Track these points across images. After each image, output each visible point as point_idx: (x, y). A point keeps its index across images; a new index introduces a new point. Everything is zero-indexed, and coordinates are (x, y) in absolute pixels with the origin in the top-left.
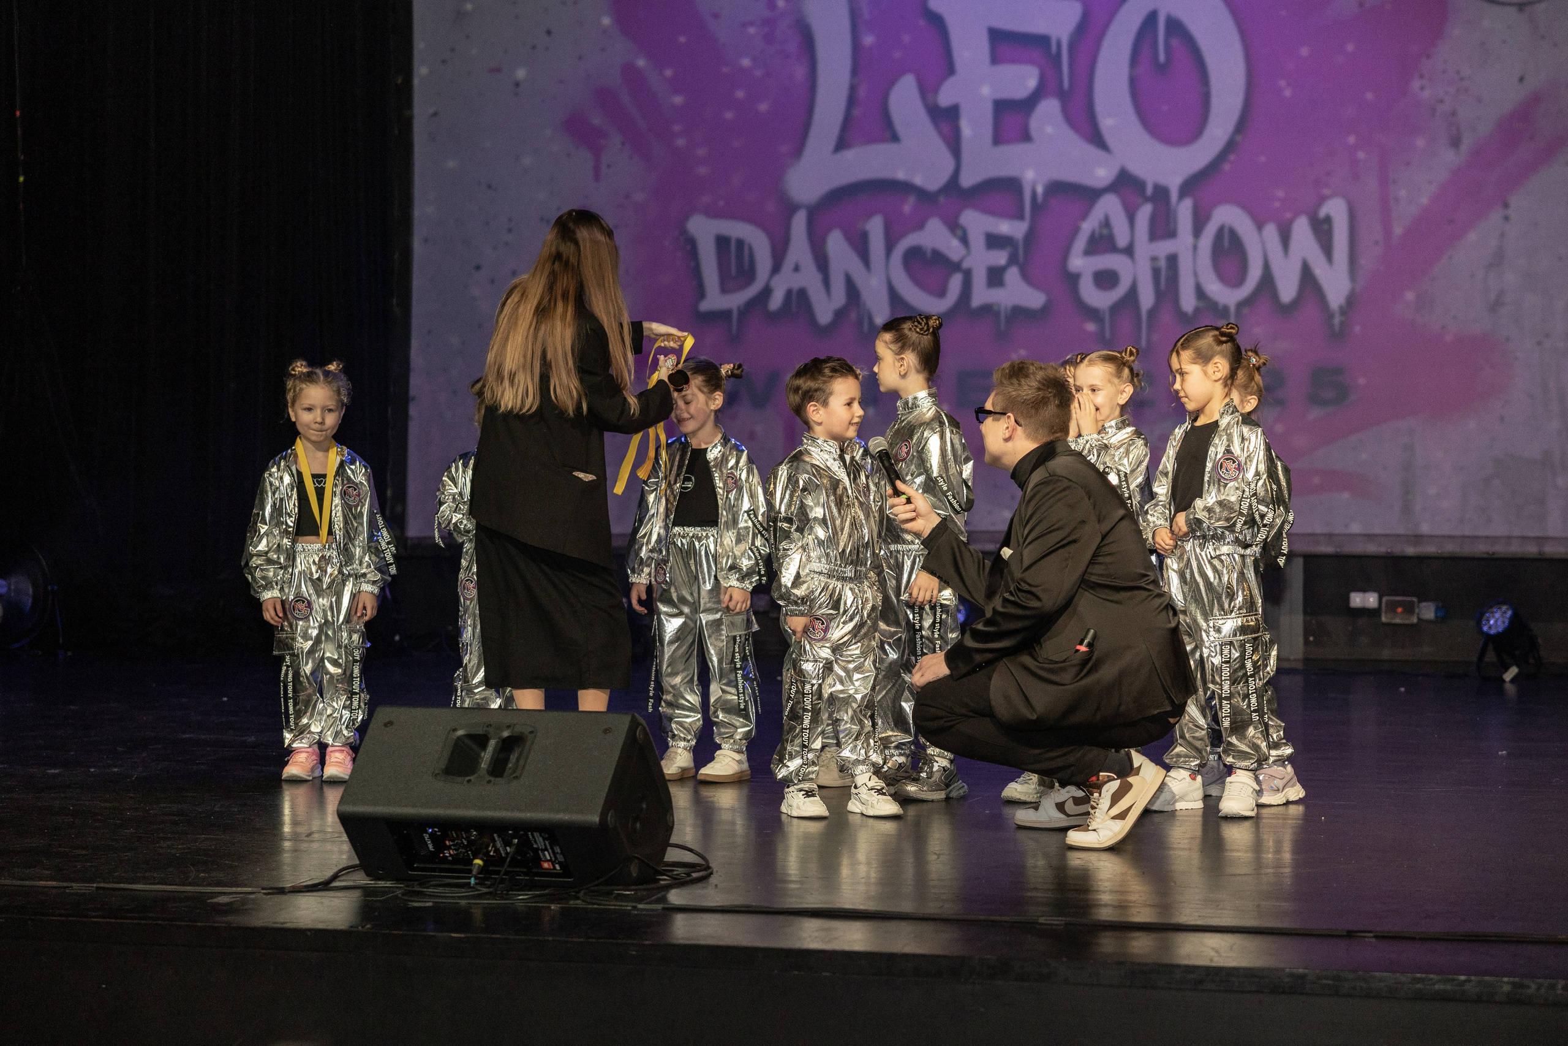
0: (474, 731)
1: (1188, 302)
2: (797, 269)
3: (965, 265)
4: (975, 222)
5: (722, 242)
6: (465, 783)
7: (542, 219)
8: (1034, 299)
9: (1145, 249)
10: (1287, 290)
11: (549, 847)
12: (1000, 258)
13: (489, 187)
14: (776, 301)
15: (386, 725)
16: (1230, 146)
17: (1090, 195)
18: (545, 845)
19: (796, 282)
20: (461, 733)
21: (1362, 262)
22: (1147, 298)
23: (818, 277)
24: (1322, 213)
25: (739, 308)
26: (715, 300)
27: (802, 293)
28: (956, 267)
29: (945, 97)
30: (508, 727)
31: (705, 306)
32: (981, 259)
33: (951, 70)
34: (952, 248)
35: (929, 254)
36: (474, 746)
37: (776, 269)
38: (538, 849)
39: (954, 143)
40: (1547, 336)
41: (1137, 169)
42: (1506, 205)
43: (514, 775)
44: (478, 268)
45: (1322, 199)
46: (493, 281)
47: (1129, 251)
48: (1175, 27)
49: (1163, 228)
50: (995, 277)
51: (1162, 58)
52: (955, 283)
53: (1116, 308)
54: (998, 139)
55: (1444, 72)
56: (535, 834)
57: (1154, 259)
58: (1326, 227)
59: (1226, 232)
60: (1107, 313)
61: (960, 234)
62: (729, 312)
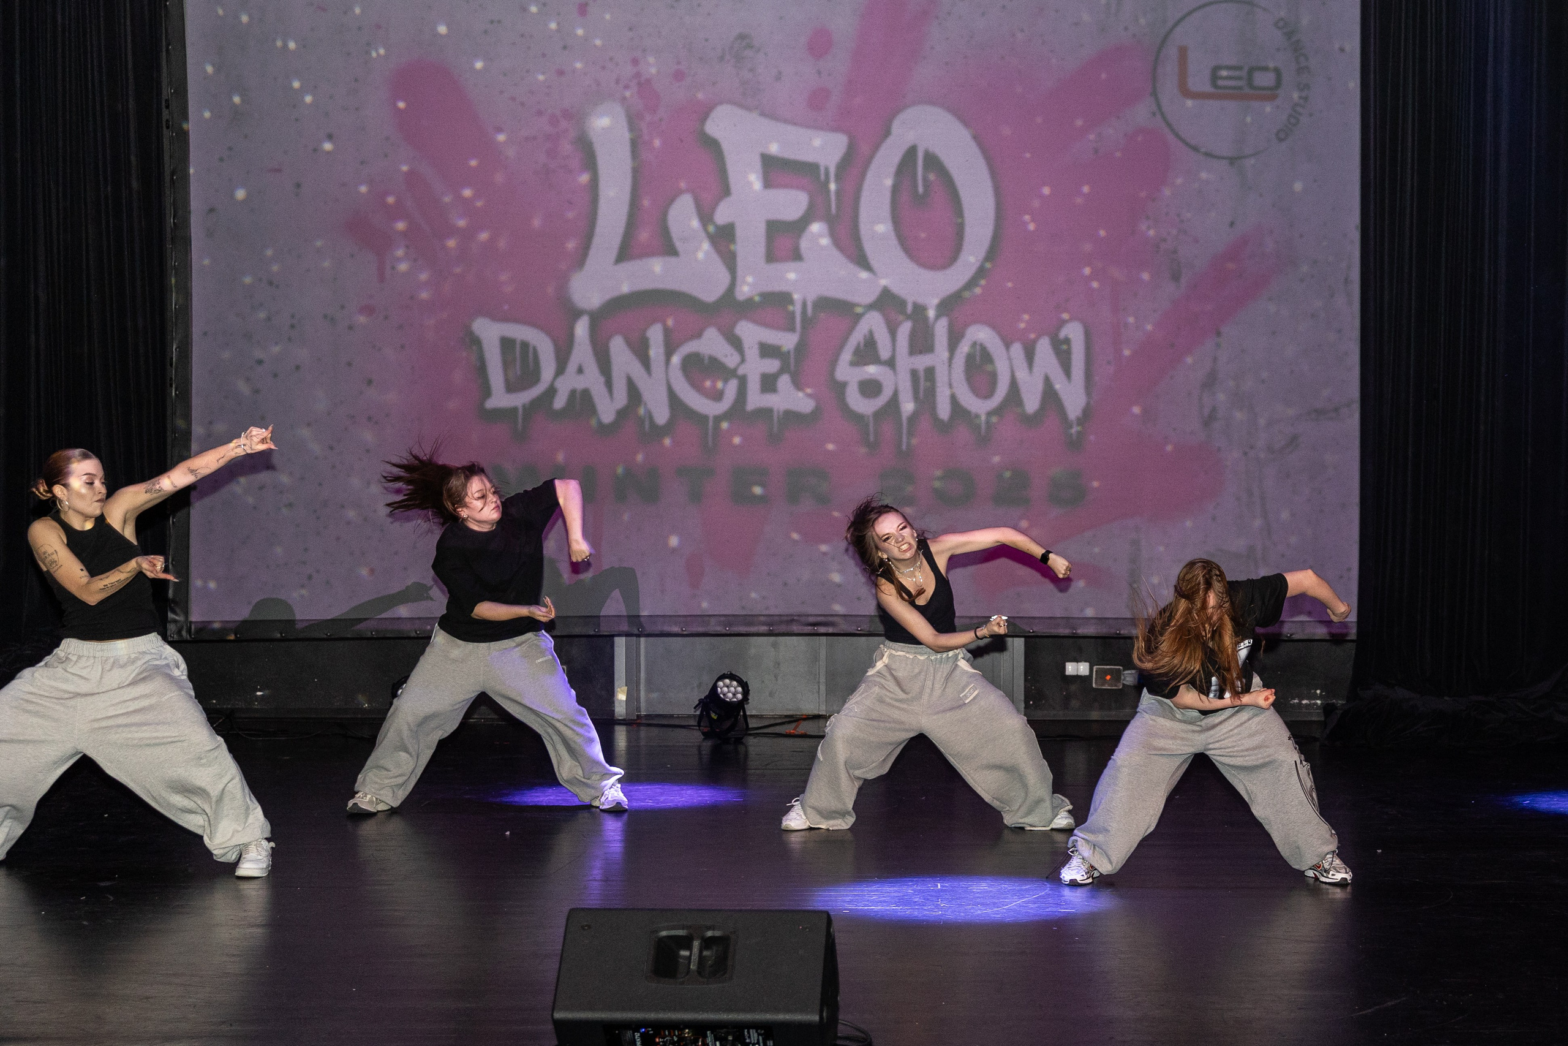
1: (944, 411)
2: (580, 371)
3: (740, 372)
4: (750, 332)
5: (507, 343)
7: (325, 317)
8: (805, 404)
9: (906, 362)
10: (1031, 403)
12: (772, 365)
13: (270, 283)
14: (560, 401)
16: (981, 272)
17: (855, 312)
19: (579, 383)
21: (1097, 378)
22: (908, 407)
23: (601, 379)
24: (1062, 334)
25: (524, 406)
26: (500, 399)
27: (586, 394)
28: (731, 373)
29: (722, 216)
31: (491, 404)
32: (756, 367)
33: (726, 191)
34: (729, 357)
35: (706, 361)
37: (561, 370)
39: (730, 261)
40: (1252, 447)
41: (896, 289)
42: (1218, 334)
45: (1062, 323)
46: (275, 375)
47: (891, 363)
48: (933, 162)
49: (921, 343)
50: (769, 384)
51: (921, 190)
52: (731, 388)
53: (878, 415)
54: (771, 257)
55: (1167, 214)
57: (914, 373)
58: (1065, 347)
59: (978, 347)
60: (871, 419)
61: (736, 343)
62: (514, 410)
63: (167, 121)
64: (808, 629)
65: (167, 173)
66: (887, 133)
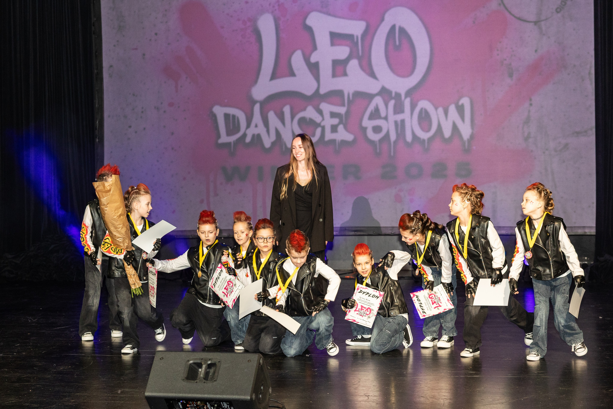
0: (196, 361)
1: (409, 138)
2: (256, 126)
3: (322, 124)
4: (326, 107)
5: (227, 116)
6: (195, 383)
7: (155, 108)
8: (349, 137)
9: (392, 118)
10: (447, 133)
11: (229, 407)
12: (335, 121)
13: (134, 95)
14: (248, 139)
15: (161, 359)
16: (425, 77)
17: (370, 97)
18: (227, 407)
19: (256, 131)
20: (191, 362)
21: (476, 122)
22: (393, 137)
23: (265, 130)
24: (460, 103)
25: (234, 142)
26: (224, 139)
27: (259, 136)
28: (318, 125)
29: (313, 59)
30: (210, 360)
31: (220, 141)
32: (329, 122)
33: (315, 48)
34: (317, 118)
35: (308, 120)
36: (197, 368)
37: (248, 126)
38: (224, 408)
39: (317, 77)
40: (547, 150)
41: (388, 86)
42: (531, 100)
43: (214, 380)
44: (130, 127)
45: (460, 97)
46: (136, 132)
47: (386, 118)
48: (402, 31)
49: (399, 109)
50: (334, 129)
51: (397, 43)
52: (318, 131)
53: (381, 141)
54: (334, 75)
55: (506, 48)
56: (224, 403)
57: (396, 122)
58: (462, 108)
59: (423, 111)
60: (378, 143)
61: (320, 112)
62: (229, 144)
63: (94, 31)
64: (353, 233)
65: (94, 51)
66: (382, 20)
